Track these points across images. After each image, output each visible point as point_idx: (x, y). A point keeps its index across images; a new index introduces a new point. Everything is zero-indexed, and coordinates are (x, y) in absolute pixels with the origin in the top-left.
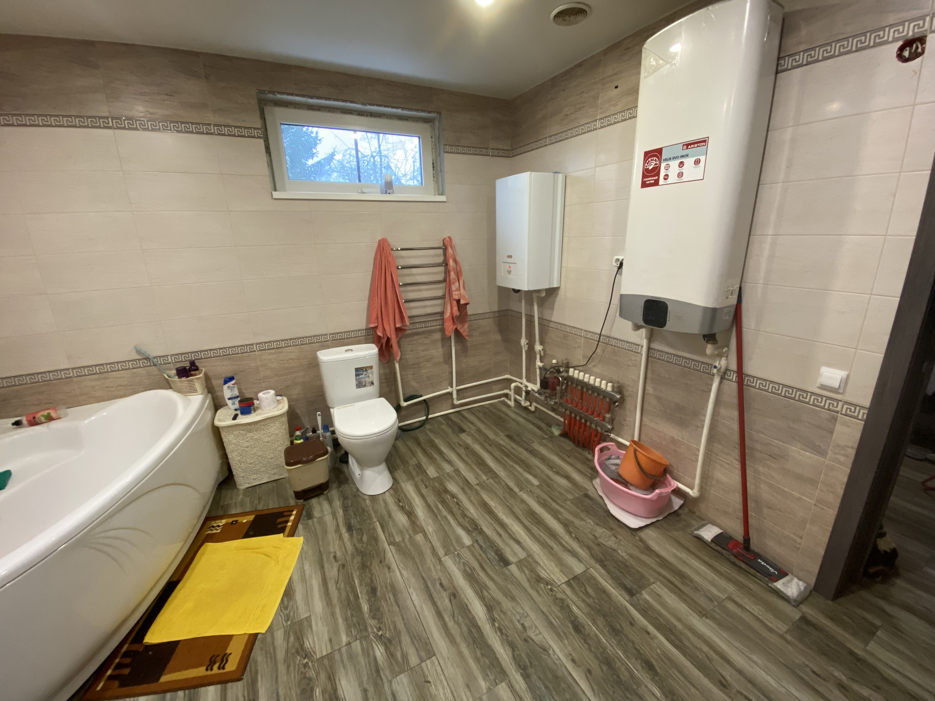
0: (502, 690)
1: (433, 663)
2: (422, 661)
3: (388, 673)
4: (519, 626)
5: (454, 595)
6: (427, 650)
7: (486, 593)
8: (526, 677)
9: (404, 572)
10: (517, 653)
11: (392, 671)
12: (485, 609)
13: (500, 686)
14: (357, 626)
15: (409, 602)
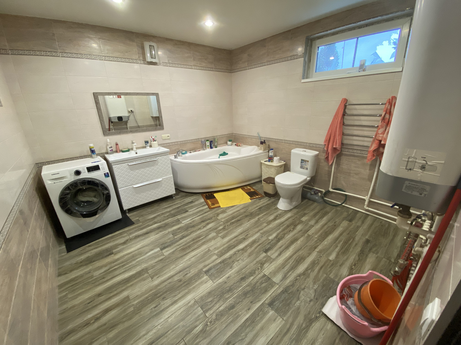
0: (215, 257)
1: (220, 239)
2: (220, 237)
3: (216, 231)
4: (238, 259)
5: (244, 239)
6: (223, 237)
7: (248, 247)
8: (220, 263)
9: (248, 225)
10: (228, 259)
11: (216, 232)
12: (242, 248)
13: (216, 256)
14: (227, 221)
15: (238, 229)
